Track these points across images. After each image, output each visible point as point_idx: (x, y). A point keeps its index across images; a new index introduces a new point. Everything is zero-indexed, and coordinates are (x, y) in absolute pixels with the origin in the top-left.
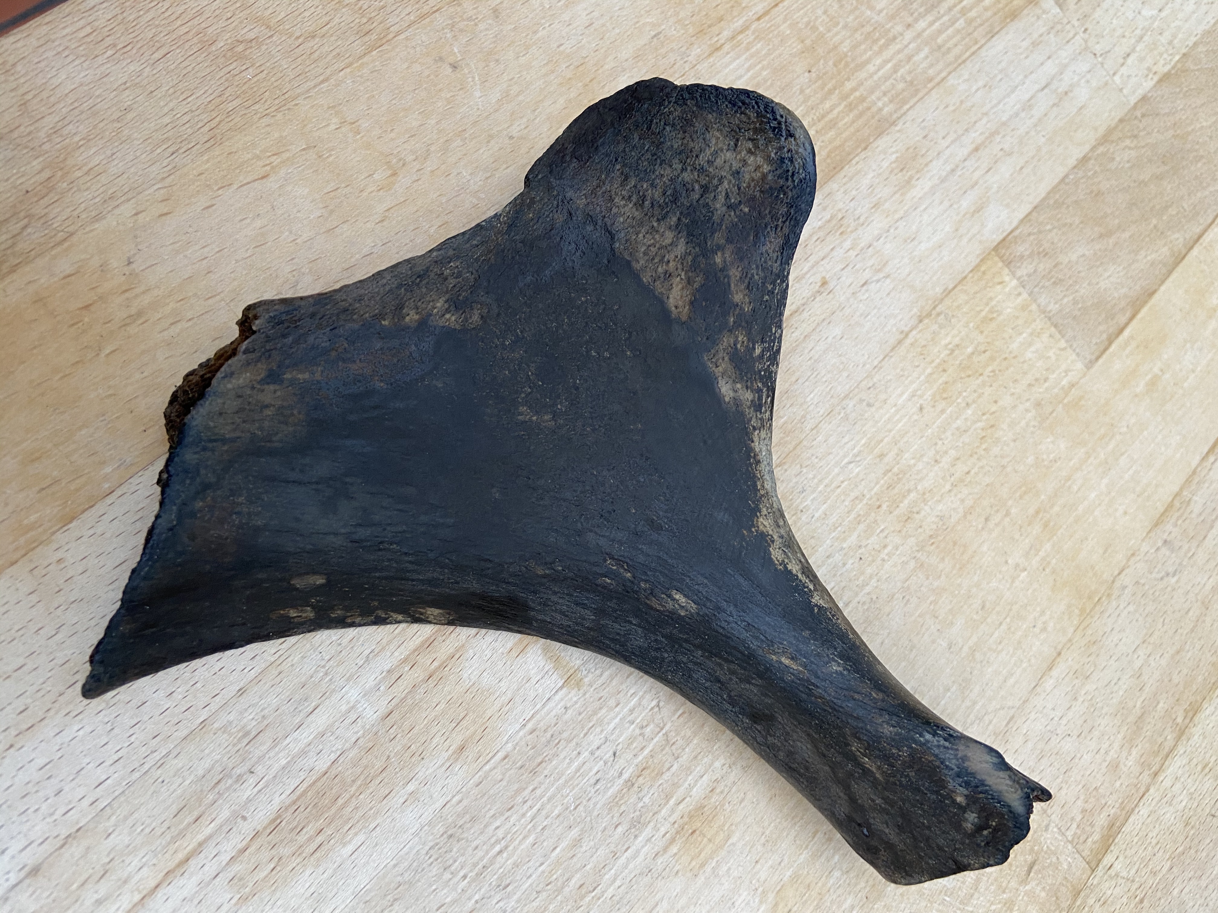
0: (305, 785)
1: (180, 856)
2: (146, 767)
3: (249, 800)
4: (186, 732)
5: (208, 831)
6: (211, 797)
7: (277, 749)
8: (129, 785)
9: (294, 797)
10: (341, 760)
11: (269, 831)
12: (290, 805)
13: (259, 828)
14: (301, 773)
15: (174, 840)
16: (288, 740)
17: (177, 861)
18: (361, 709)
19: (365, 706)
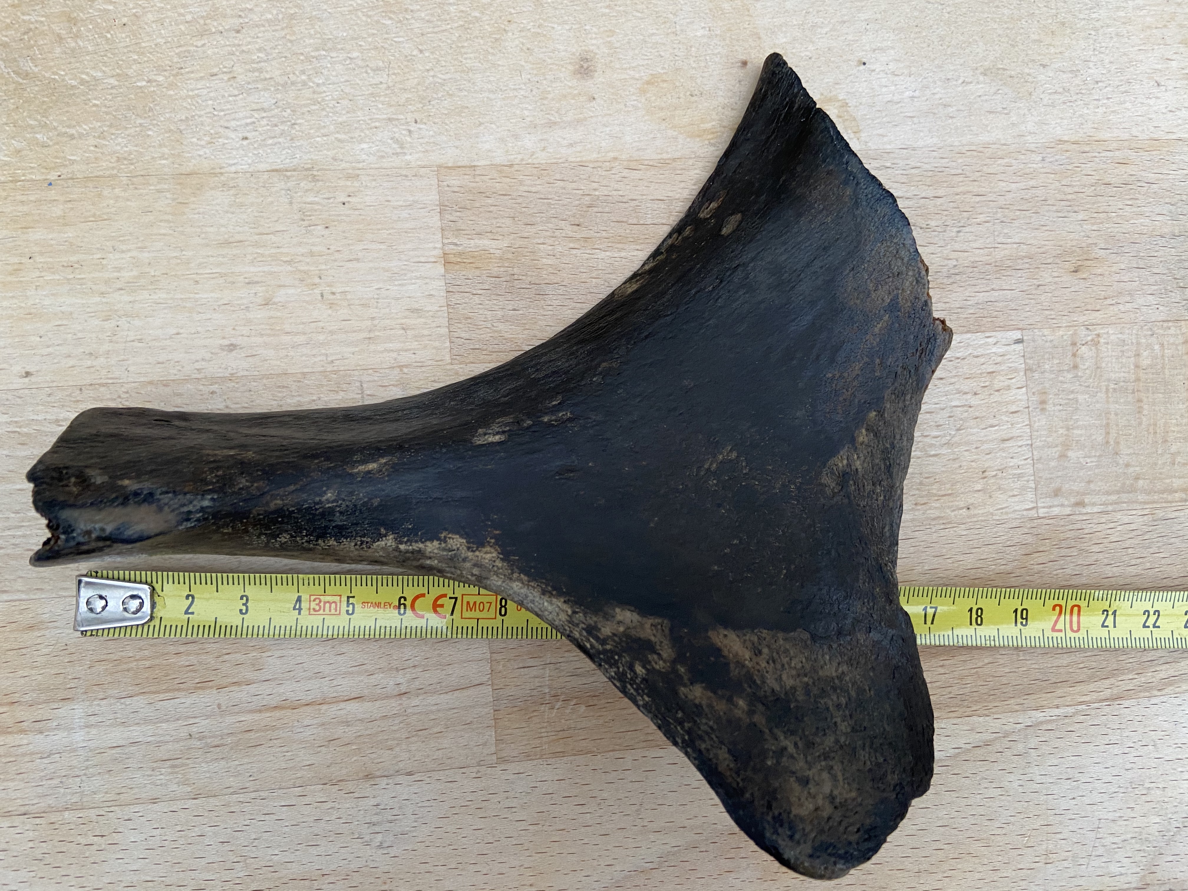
0: (162, 696)
1: (277, 714)
2: (253, 795)
3: (208, 717)
4: (211, 800)
5: (248, 717)
6: (229, 740)
7: (162, 738)
8: (272, 790)
9: (176, 693)
10: (124, 694)
11: (210, 684)
12: (183, 690)
13: (215, 692)
14: (158, 707)
15: (274, 728)
16: (150, 739)
17: (283, 712)
18: (83, 720)
19: (77, 721)
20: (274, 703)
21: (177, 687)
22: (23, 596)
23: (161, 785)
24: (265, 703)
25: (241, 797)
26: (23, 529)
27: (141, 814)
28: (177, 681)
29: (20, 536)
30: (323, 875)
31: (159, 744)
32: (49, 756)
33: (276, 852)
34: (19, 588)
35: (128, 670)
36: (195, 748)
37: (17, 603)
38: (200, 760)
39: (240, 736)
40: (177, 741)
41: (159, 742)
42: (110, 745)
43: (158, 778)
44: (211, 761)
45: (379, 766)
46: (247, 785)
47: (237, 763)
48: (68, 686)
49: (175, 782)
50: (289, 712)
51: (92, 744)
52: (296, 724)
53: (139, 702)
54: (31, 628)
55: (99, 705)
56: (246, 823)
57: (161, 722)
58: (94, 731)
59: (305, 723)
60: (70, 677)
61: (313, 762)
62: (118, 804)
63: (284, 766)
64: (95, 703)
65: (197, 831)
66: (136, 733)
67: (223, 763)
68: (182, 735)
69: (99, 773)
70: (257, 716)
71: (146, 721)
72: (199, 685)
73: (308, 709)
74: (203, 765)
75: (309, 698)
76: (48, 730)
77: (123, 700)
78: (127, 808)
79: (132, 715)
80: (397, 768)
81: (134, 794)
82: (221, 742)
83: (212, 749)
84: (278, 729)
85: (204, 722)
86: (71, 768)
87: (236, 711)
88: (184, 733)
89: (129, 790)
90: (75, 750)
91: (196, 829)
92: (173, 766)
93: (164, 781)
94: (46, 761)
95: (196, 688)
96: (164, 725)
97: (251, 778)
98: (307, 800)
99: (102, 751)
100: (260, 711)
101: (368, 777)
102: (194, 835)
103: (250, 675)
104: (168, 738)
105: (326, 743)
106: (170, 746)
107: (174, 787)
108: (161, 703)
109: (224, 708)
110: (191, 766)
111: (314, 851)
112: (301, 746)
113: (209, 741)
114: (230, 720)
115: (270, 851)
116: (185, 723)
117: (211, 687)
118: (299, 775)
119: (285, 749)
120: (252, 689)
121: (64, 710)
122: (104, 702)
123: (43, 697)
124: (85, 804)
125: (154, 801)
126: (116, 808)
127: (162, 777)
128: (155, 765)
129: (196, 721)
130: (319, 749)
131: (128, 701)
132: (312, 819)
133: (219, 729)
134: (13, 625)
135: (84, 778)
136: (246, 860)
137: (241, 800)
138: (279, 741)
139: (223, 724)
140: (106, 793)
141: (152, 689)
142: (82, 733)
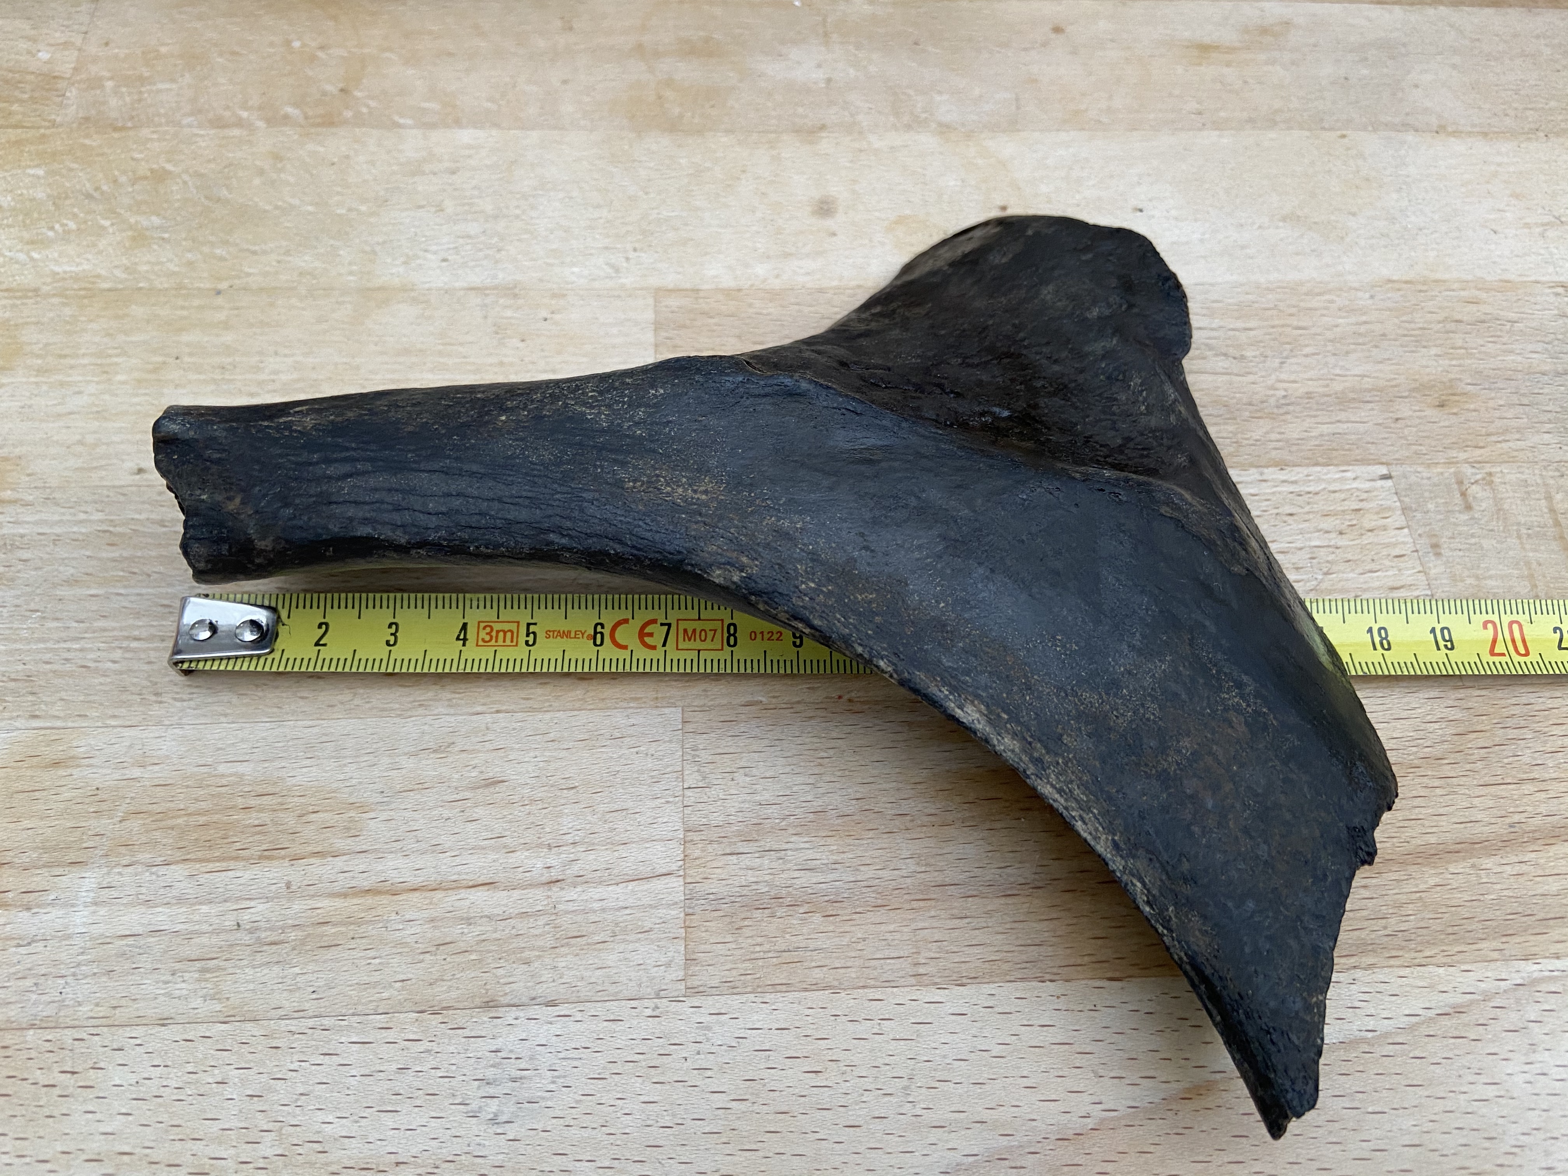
20: (366, 885)
21: (234, 854)
22: (59, 724)
23: (179, 998)
24: (353, 883)
25: (293, 1025)
26: (82, 642)
27: (138, 1042)
28: (238, 846)
29: (76, 650)
30: (398, 1164)
31: (189, 936)
32: (29, 944)
33: (330, 1118)
34: (57, 713)
35: (172, 828)
36: (242, 945)
37: (48, 731)
38: (245, 962)
39: (310, 930)
40: (216, 932)
41: (191, 932)
42: (119, 933)
43: (178, 986)
44: (261, 966)
45: (507, 989)
46: (307, 1006)
47: (297, 970)
48: (85, 845)
49: (200, 994)
50: (385, 899)
51: (96, 930)
52: (393, 916)
53: (178, 872)
54: (56, 764)
55: (120, 873)
56: (292, 1067)
57: (201, 904)
58: (103, 911)
59: (408, 917)
60: (90, 833)
61: (410, 976)
62: (110, 1022)
63: (366, 979)
64: (116, 870)
65: (217, 1073)
66: (162, 917)
67: (276, 969)
68: (227, 923)
69: (95, 974)
70: (339, 903)
71: (181, 900)
72: (266, 853)
73: (415, 897)
74: (247, 970)
75: (418, 881)
76: (39, 906)
77: (154, 869)
78: (121, 1031)
79: (162, 891)
80: (533, 994)
81: (137, 1009)
82: (282, 937)
83: (265, 948)
84: (367, 922)
85: (261, 907)
86: (56, 963)
87: (312, 893)
88: (230, 923)
89: (130, 1003)
90: (69, 937)
91: (216, 1071)
92: (203, 971)
93: (185, 992)
94: (22, 950)
95: (260, 857)
96: (205, 909)
97: (314, 996)
98: (390, 1035)
99: (108, 940)
100: (345, 896)
101: (490, 1004)
102: (210, 1080)
103: (340, 844)
104: (205, 927)
105: (434, 949)
106: (204, 940)
107: (198, 1002)
108: (207, 875)
109: (294, 888)
110: (231, 971)
111: (389, 1120)
112: (394, 950)
113: (263, 935)
114: (298, 906)
115: (321, 1116)
116: (235, 907)
117: (283, 858)
118: (385, 995)
119: (371, 953)
120: (339, 863)
121: (70, 879)
122: (130, 869)
123: (46, 857)
124: (61, 1020)
125: (163, 1022)
126: (105, 1029)
127: (183, 985)
128: (178, 966)
129: (252, 904)
130: (421, 957)
131: (162, 870)
132: (394, 1066)
133: (280, 918)
134: (35, 759)
135: (70, 979)
136: (281, 1128)
137: (293, 1029)
138: (364, 941)
139: (288, 912)
140: (97, 1005)
141: (200, 855)
142: (86, 913)
